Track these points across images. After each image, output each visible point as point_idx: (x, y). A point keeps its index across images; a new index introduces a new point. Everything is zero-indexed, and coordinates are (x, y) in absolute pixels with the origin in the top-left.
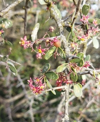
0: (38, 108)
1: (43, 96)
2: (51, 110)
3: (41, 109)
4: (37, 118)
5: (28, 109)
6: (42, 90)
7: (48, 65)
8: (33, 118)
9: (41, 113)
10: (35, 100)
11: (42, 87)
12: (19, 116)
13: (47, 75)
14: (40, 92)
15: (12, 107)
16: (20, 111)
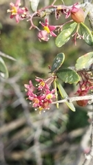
0: (49, 143)
1: (59, 124)
2: (73, 148)
3: (55, 145)
4: (48, 161)
5: (32, 143)
6: (49, 101)
7: (62, 56)
8: (39, 160)
9: (56, 152)
10: (44, 129)
11: (50, 96)
12: (16, 156)
13: (59, 75)
14: (46, 104)
15: (5, 140)
16: (18, 148)
